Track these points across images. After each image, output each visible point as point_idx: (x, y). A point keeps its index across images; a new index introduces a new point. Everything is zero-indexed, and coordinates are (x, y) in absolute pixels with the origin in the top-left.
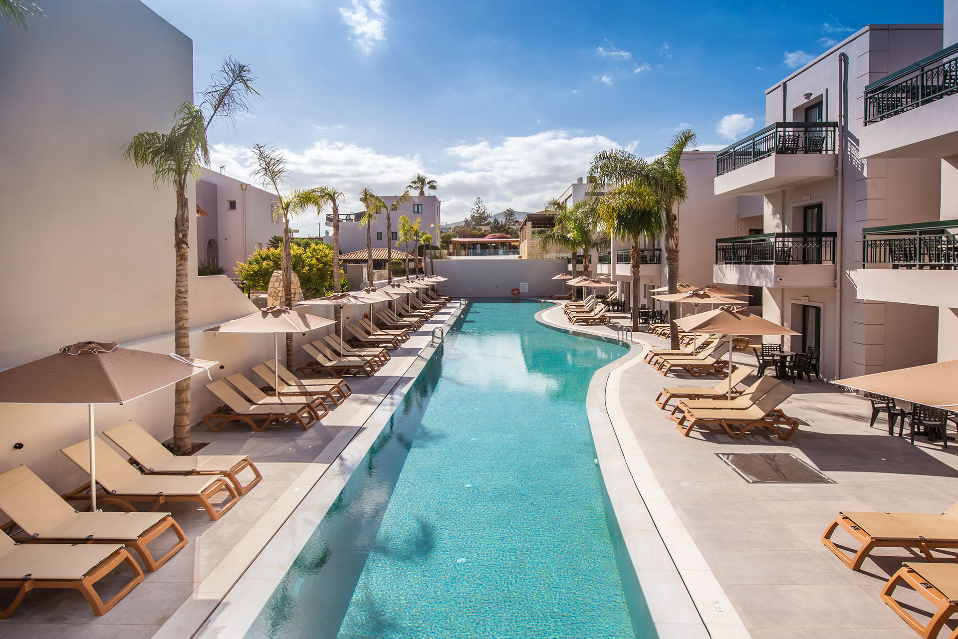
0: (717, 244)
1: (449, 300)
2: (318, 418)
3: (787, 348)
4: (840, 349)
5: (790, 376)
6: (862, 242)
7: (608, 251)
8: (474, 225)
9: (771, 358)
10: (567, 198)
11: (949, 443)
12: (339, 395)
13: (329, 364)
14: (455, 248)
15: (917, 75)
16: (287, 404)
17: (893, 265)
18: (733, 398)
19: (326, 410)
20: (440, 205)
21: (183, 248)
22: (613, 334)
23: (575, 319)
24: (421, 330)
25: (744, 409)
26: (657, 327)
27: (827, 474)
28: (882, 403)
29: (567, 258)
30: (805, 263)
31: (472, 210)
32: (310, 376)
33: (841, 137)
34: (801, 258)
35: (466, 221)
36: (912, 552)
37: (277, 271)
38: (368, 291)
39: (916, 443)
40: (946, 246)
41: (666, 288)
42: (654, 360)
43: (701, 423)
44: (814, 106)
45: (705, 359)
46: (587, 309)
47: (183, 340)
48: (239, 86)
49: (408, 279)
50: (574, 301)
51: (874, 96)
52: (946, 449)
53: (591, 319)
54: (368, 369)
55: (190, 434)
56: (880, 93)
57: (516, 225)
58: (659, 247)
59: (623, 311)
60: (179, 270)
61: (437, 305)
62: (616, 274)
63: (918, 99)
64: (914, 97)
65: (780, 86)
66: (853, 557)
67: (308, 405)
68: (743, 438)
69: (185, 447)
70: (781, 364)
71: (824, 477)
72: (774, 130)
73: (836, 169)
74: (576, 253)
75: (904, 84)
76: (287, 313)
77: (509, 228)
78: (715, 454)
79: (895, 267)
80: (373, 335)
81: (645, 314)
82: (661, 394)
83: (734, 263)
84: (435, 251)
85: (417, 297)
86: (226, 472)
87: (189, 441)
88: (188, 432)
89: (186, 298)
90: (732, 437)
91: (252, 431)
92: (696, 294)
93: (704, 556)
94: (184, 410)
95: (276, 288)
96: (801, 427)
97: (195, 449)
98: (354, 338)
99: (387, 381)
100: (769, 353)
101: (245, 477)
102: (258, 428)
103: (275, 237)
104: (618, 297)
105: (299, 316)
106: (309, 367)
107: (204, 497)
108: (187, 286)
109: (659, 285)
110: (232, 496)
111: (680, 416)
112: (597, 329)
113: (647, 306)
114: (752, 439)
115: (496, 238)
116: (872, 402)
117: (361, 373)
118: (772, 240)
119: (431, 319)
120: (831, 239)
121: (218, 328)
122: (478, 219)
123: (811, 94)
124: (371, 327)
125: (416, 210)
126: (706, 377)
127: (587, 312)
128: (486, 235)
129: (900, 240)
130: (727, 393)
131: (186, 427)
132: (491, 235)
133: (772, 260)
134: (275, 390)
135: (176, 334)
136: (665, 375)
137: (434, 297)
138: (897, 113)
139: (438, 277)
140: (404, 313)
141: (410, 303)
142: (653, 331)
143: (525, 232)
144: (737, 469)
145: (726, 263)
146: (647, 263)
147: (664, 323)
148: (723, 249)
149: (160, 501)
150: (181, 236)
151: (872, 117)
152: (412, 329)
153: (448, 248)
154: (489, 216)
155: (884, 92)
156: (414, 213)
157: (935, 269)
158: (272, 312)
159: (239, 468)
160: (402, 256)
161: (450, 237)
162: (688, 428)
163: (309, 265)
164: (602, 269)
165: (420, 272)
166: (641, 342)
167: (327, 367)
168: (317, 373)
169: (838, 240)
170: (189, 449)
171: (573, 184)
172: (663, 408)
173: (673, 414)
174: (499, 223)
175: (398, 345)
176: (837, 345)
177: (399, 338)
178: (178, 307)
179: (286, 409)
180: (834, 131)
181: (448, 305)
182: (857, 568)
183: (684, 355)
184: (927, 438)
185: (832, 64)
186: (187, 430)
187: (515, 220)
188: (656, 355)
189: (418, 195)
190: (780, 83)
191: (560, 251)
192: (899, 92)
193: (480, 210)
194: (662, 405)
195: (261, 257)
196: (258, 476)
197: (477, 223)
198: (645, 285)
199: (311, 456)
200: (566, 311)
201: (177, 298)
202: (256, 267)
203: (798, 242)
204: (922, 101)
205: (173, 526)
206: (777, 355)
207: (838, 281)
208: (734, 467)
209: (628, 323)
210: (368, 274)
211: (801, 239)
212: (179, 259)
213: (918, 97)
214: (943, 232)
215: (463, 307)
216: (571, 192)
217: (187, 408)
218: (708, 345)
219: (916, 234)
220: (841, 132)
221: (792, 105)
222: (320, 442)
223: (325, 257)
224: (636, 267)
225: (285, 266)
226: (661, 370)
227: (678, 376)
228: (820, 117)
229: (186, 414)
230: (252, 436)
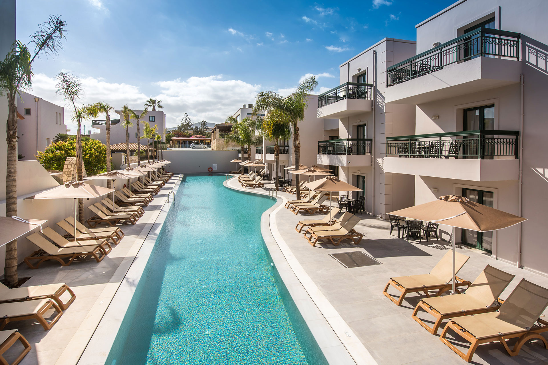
0: (319, 144)
1: (172, 175)
2: (106, 253)
3: (350, 197)
4: (374, 197)
5: (352, 212)
6: (386, 144)
7: (261, 146)
8: (183, 129)
9: (344, 203)
10: (238, 116)
11: (422, 240)
12: (117, 237)
13: (106, 218)
14: (173, 143)
15: (409, 64)
16: (85, 246)
17: (399, 155)
18: (332, 225)
19: (110, 247)
20: (165, 117)
21: (13, 141)
22: (267, 193)
23: (246, 185)
24: (160, 193)
25: (338, 230)
26: (288, 188)
27: (378, 260)
28: (395, 223)
29: (238, 150)
30: (358, 154)
31: (182, 121)
32: (94, 226)
33: (374, 91)
34: (356, 152)
35: (179, 127)
36: (419, 294)
37: (69, 157)
38: (128, 170)
39: (409, 241)
40: (419, 147)
41: (294, 167)
42: (290, 206)
43: (320, 239)
44: (362, 75)
45: (315, 204)
46: (251, 179)
47: (13, 206)
48: (57, 33)
49: (149, 162)
50: (242, 175)
51: (391, 73)
52: (421, 243)
53: (254, 185)
54: (133, 220)
55: (17, 272)
56: (394, 72)
57: (207, 130)
58: (287, 144)
59: (269, 180)
60: (10, 157)
61: (166, 178)
62: (266, 159)
63: (409, 76)
64: (408, 75)
65: (347, 63)
66: (398, 300)
67: (99, 246)
68: (340, 245)
69: (13, 281)
70: (348, 205)
71: (377, 261)
72: (346, 86)
73: (372, 107)
74: (243, 147)
75: (404, 69)
76: (83, 186)
77: (204, 132)
78: (329, 254)
79: (400, 156)
80: (131, 198)
81: (281, 181)
82: (298, 224)
83: (327, 154)
84: (163, 145)
85: (154, 173)
86: (52, 296)
87: (16, 278)
88: (16, 271)
89: (15, 176)
90: (334, 245)
91: (61, 266)
92: (310, 171)
93: (336, 309)
94: (13, 256)
95: (69, 169)
96: (363, 238)
97: (22, 282)
98: (119, 200)
99: (146, 226)
100: (343, 200)
101: (65, 298)
102: (65, 263)
103: (59, 134)
104: (266, 172)
105: (91, 187)
106: (92, 220)
107: (39, 315)
108: (16, 168)
109: (288, 165)
110: (58, 311)
111: (310, 236)
112: (258, 190)
113: (281, 177)
114: (343, 245)
115: (197, 138)
116: (391, 222)
117: (127, 222)
118: (345, 142)
119: (164, 187)
120: (370, 142)
121: (33, 197)
122: (186, 126)
123: (361, 69)
124: (129, 192)
125: (151, 119)
126: (316, 214)
127: (251, 181)
128: (192, 136)
129: (402, 143)
130: (329, 222)
131: (14, 268)
132: (194, 136)
133: (345, 152)
134: (74, 237)
135: (7, 202)
136: (297, 214)
137: (163, 173)
138: (400, 82)
139: (166, 161)
140: (148, 184)
141: (151, 177)
142: (286, 190)
143: (215, 135)
144: (340, 262)
145: (323, 154)
146: (282, 154)
147: (290, 186)
148: (322, 147)
149: (5, 321)
150: (11, 133)
151: (390, 83)
152: (154, 193)
153: (170, 144)
154: (192, 125)
155: (395, 72)
156: (150, 121)
157: (415, 157)
158: (73, 185)
159: (60, 292)
160: (143, 148)
161: (170, 136)
162: (314, 242)
163: (89, 153)
164: (258, 156)
165: (154, 157)
166: (281, 197)
167: (105, 220)
168: (98, 224)
169: (373, 142)
170: (17, 282)
171: (241, 108)
172: (300, 232)
173: (305, 235)
174: (198, 129)
175: (147, 204)
176: (373, 195)
177: (148, 199)
178: (8, 183)
179: (85, 250)
180: (371, 89)
181: (172, 178)
182: (400, 305)
183: (304, 203)
184: (413, 238)
185: (370, 55)
186: (15, 269)
187: (207, 127)
188: (291, 203)
189: (152, 110)
190: (347, 62)
191: (234, 146)
192: (401, 72)
193: (187, 121)
194: (299, 231)
195: (55, 148)
196: (73, 295)
197: (185, 128)
198: (280, 165)
199: (107, 278)
200: (240, 180)
201: (8, 176)
202: (52, 155)
203: (354, 143)
204: (411, 77)
205: (20, 338)
206: (346, 201)
207: (373, 163)
208: (338, 260)
209: (273, 186)
210: (125, 159)
211: (356, 142)
212: (10, 149)
213: (410, 75)
214: (416, 140)
215: (181, 179)
216: (239, 112)
217: (15, 254)
218: (316, 197)
219: (409, 141)
220: (374, 89)
221: (352, 74)
222: (110, 269)
223: (99, 148)
224: (277, 155)
225: (78, 154)
226: (294, 211)
227: (303, 215)
228: (364, 81)
229: (15, 258)
230: (62, 270)
